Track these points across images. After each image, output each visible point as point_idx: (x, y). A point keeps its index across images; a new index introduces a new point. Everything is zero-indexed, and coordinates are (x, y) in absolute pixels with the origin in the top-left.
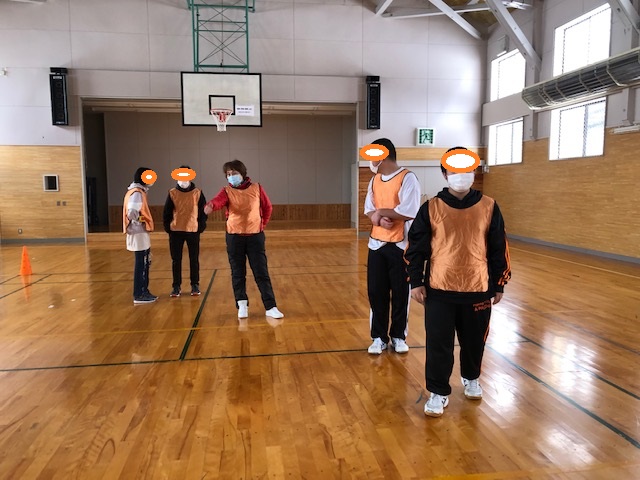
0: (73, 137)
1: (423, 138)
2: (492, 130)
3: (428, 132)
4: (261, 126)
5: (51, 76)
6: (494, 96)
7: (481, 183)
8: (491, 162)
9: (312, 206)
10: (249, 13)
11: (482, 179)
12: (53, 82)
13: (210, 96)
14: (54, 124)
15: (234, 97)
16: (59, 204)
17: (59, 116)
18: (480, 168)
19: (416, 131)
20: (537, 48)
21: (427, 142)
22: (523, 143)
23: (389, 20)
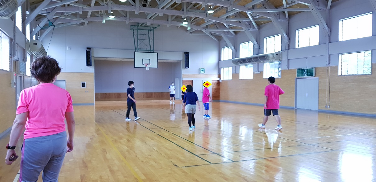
0: (92, 70)
1: (202, 71)
2: (222, 69)
3: (203, 69)
4: (158, 68)
5: (87, 50)
6: (222, 59)
7: (219, 85)
8: (222, 79)
9: (161, 93)
10: (149, 32)
11: (219, 84)
12: (87, 52)
13: (143, 59)
14: (87, 65)
15: (150, 59)
16: (86, 92)
17: (89, 63)
18: (219, 81)
19: (199, 69)
20: (235, 48)
21: (203, 72)
22: (232, 74)
23: (191, 35)
